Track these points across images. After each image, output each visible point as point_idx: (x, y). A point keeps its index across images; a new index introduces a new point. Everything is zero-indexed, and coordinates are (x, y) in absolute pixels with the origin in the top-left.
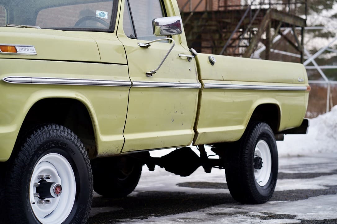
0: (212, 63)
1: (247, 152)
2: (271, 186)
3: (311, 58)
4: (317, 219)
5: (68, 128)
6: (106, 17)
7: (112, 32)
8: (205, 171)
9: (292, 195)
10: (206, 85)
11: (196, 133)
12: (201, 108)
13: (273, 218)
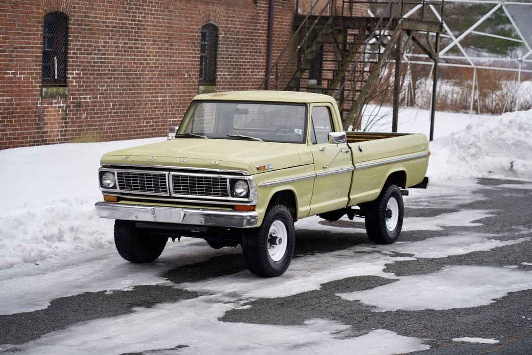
0: (361, 150)
2: (398, 230)
4: (428, 258)
5: (285, 205)
6: (301, 133)
7: (305, 143)
8: (349, 217)
9: (413, 236)
10: (357, 167)
11: (349, 199)
13: (398, 256)
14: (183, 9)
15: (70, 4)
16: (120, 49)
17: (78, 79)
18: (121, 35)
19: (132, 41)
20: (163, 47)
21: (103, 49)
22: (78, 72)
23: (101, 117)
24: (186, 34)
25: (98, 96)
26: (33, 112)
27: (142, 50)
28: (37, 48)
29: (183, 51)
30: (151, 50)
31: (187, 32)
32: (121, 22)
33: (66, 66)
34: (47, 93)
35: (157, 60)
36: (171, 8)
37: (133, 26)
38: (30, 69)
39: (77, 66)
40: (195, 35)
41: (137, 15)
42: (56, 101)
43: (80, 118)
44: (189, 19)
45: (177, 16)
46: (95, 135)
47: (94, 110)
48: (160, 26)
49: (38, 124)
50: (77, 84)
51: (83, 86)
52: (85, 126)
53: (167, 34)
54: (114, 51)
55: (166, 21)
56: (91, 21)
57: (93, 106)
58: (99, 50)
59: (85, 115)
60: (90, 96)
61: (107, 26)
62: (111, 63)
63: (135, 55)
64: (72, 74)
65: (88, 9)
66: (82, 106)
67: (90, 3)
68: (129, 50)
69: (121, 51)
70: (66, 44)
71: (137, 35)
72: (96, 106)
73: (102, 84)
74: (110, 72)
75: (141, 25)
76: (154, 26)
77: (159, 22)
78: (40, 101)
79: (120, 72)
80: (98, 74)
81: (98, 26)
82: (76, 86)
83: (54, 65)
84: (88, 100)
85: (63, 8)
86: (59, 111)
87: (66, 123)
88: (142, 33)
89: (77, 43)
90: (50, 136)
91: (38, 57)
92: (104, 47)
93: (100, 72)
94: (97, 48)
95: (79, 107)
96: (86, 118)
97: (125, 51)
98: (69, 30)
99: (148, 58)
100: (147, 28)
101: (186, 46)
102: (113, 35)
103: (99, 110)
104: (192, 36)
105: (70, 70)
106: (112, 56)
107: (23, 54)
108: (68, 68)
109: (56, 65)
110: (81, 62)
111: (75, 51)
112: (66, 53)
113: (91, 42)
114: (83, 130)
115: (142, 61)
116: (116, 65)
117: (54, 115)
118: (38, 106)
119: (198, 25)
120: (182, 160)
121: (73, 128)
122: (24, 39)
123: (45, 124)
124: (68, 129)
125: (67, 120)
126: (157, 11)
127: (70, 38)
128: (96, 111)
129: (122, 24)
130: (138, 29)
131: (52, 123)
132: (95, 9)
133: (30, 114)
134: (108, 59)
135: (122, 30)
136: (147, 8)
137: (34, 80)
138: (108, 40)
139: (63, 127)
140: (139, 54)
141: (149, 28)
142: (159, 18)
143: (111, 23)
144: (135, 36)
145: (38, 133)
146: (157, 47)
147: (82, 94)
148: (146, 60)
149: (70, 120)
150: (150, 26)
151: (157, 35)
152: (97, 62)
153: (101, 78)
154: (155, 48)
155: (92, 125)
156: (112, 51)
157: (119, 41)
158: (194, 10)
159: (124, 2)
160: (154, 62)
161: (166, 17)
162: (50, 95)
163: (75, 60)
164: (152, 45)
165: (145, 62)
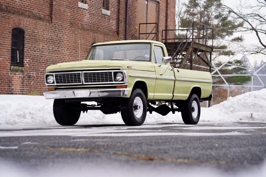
0: (178, 71)
1: (189, 104)
2: (198, 118)
3: (217, 69)
6: (148, 57)
7: (150, 61)
8: (173, 113)
10: (177, 79)
11: (173, 95)
12: (175, 87)
14: (82, 34)
15: (25, 25)
16: (50, 50)
17: (29, 63)
18: (51, 43)
19: (57, 47)
20: (72, 52)
21: (42, 49)
22: (29, 60)
23: (41, 84)
24: (83, 46)
25: (40, 73)
26: (6, 78)
27: (62, 52)
28: (9, 45)
29: (82, 55)
30: (66, 53)
31: (84, 46)
32: (51, 37)
33: (23, 56)
34: (13, 69)
35: (69, 58)
36: (76, 32)
37: (57, 40)
38: (5, 56)
39: (29, 57)
40: (88, 48)
41: (59, 34)
42: (18, 73)
43: (30, 84)
44: (85, 39)
45: (79, 37)
46: (38, 93)
47: (37, 80)
48: (70, 41)
49: (9, 84)
50: (29, 66)
51: (32, 67)
52: (33, 88)
53: (74, 46)
54: (47, 51)
55: (74, 39)
56: (36, 35)
57: (37, 78)
58: (40, 50)
59: (32, 83)
60: (35, 73)
61: (44, 38)
62: (46, 57)
63: (58, 54)
64: (26, 60)
65: (34, 28)
66: (31, 78)
67: (35, 26)
68: (55, 51)
69: (51, 52)
70: (23, 45)
71: (59, 44)
72: (38, 78)
73: (41, 67)
74: (45, 62)
75: (61, 39)
76: (67, 41)
77: (70, 39)
78: (10, 73)
79: (51, 62)
80: (39, 62)
81: (39, 37)
82: (28, 67)
83: (17, 55)
84: (34, 75)
85: (21, 26)
86: (19, 79)
87: (23, 85)
88: (61, 43)
89: (29, 45)
90: (15, 91)
91: (9, 50)
92: (42, 48)
93: (40, 61)
94: (39, 49)
95: (30, 78)
96: (33, 84)
97: (53, 52)
98: (25, 38)
99: (65, 57)
100: (64, 42)
101: (84, 53)
102: (47, 43)
103: (40, 80)
104: (87, 48)
105: (25, 59)
106: (46, 54)
107: (1, 47)
108: (24, 57)
109: (18, 55)
110: (31, 55)
111: (28, 49)
112: (23, 50)
113: (36, 45)
114: (32, 90)
115: (62, 58)
116: (48, 58)
117: (17, 81)
118: (9, 75)
119: (90, 43)
120: (89, 65)
121: (27, 89)
122: (2, 40)
123: (12, 85)
124: (24, 88)
125: (24, 84)
126: (69, 33)
127: (25, 42)
128: (38, 81)
129: (52, 38)
130: (59, 41)
131: (16, 85)
132: (38, 29)
133: (5, 79)
134: (44, 55)
135: (51, 41)
136: (64, 31)
137: (7, 62)
138: (44, 45)
139: (22, 87)
140: (60, 54)
141: (65, 41)
142: (70, 37)
143: (46, 37)
144: (58, 45)
145: (9, 89)
146: (69, 52)
147: (31, 71)
148: (64, 57)
149: (25, 84)
150: (66, 40)
151: (69, 46)
152: (39, 56)
153: (41, 64)
154: (68, 52)
155: (36, 88)
156: (46, 51)
157: (50, 46)
158: (88, 35)
159: (52, 27)
160: (68, 59)
161: (73, 37)
162: (15, 70)
163: (28, 53)
164: (66, 50)
165: (63, 58)
